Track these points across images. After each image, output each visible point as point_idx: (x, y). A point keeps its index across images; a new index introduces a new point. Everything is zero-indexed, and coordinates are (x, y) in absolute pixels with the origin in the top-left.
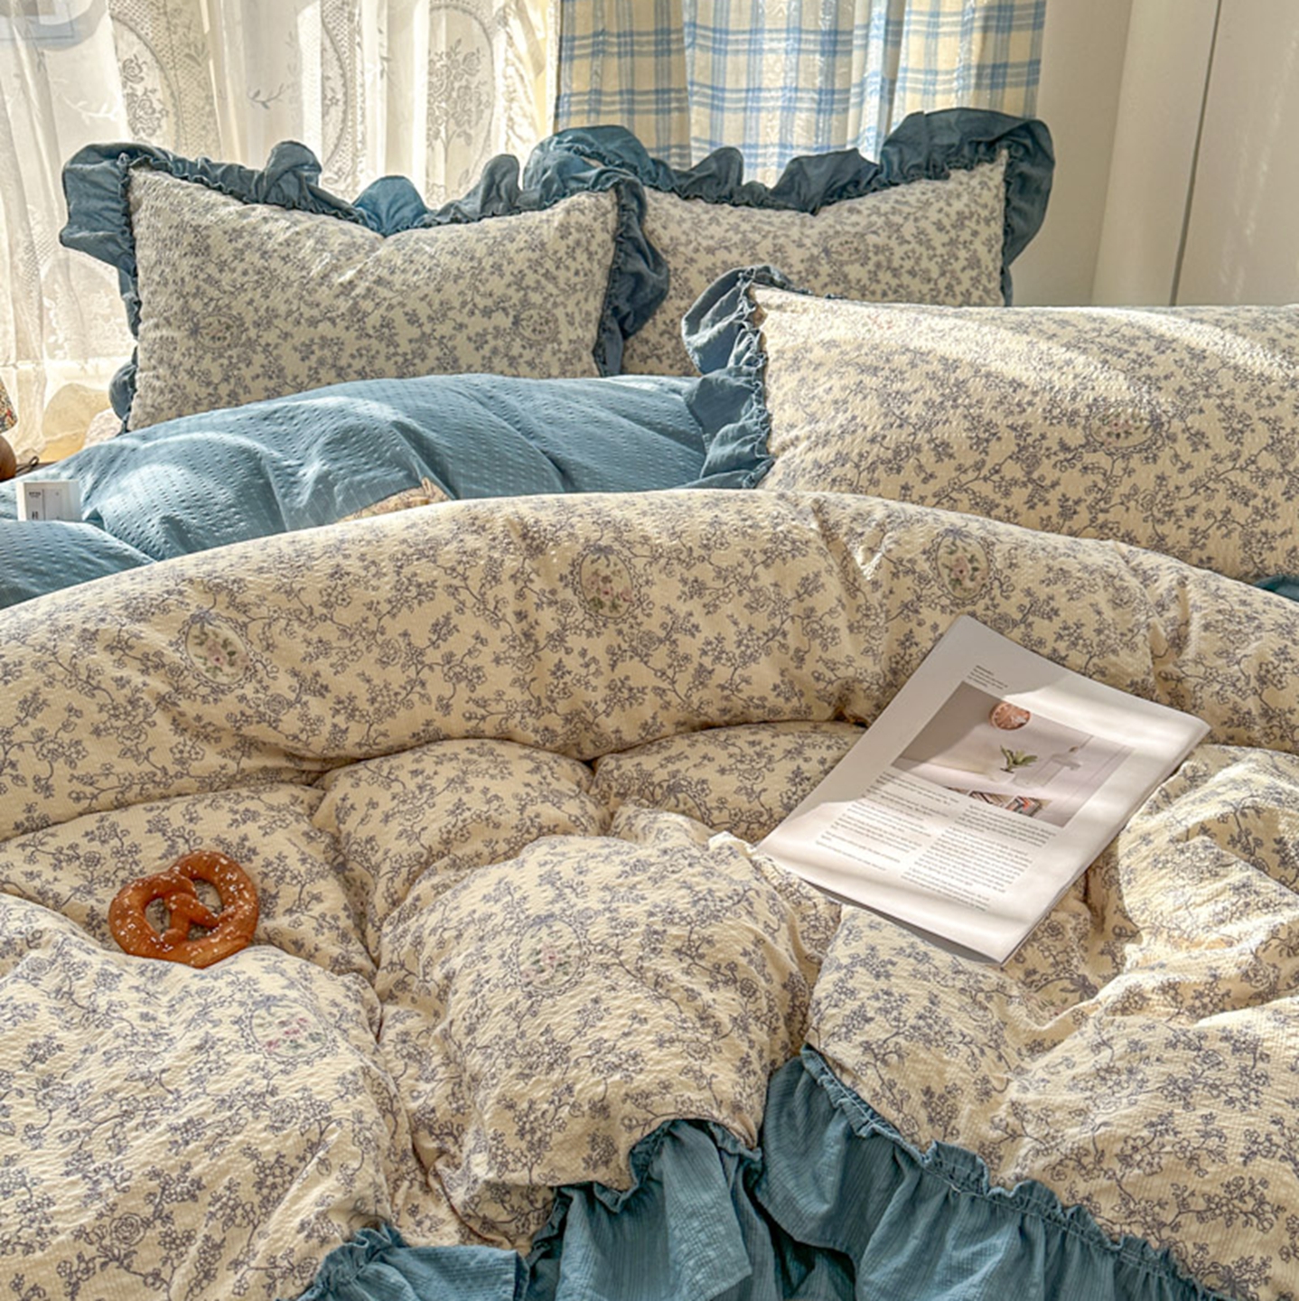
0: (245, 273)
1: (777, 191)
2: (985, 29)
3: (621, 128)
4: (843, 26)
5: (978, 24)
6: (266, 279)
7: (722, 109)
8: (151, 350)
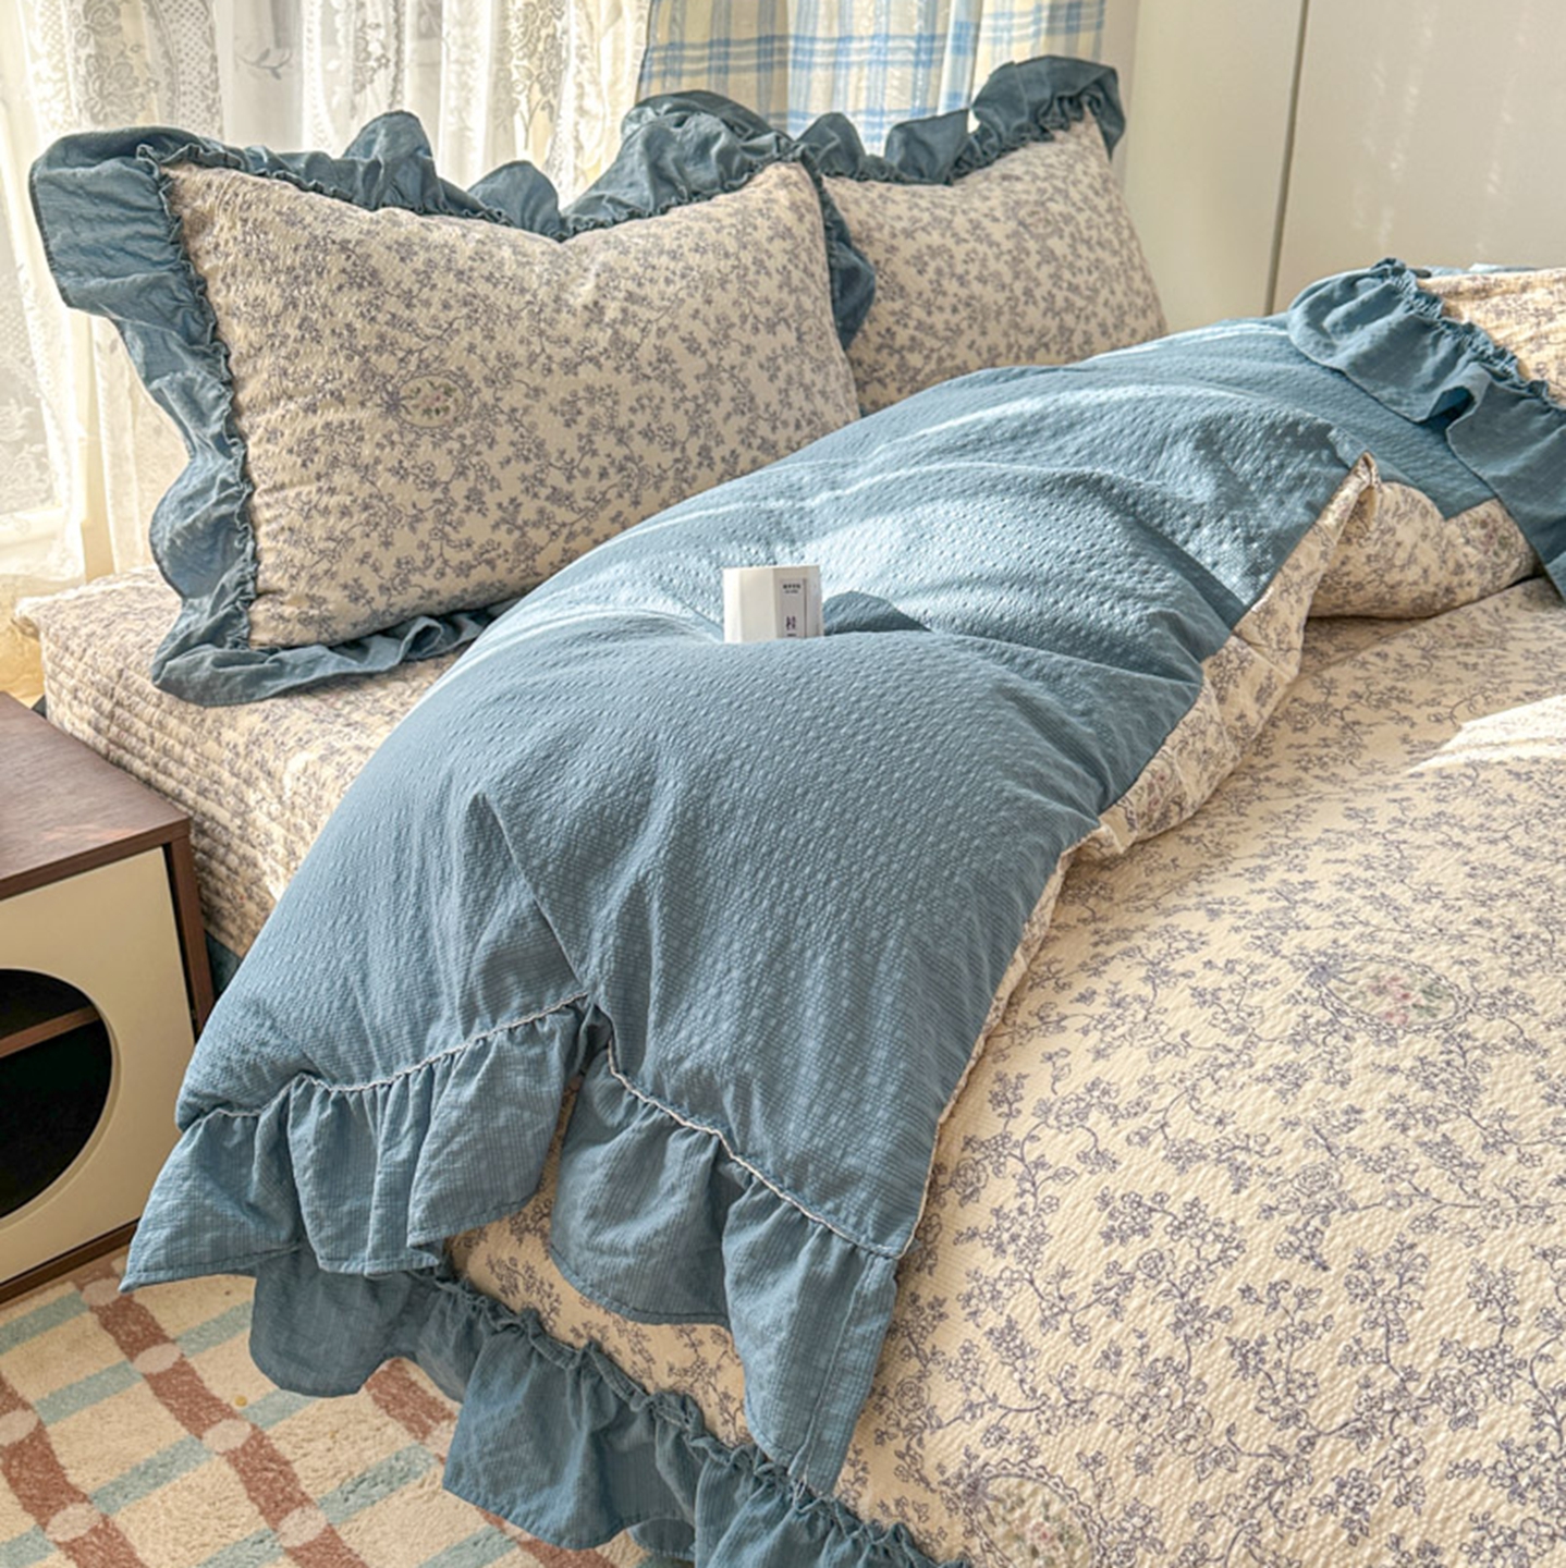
6: (479, 311)
8: (306, 450)
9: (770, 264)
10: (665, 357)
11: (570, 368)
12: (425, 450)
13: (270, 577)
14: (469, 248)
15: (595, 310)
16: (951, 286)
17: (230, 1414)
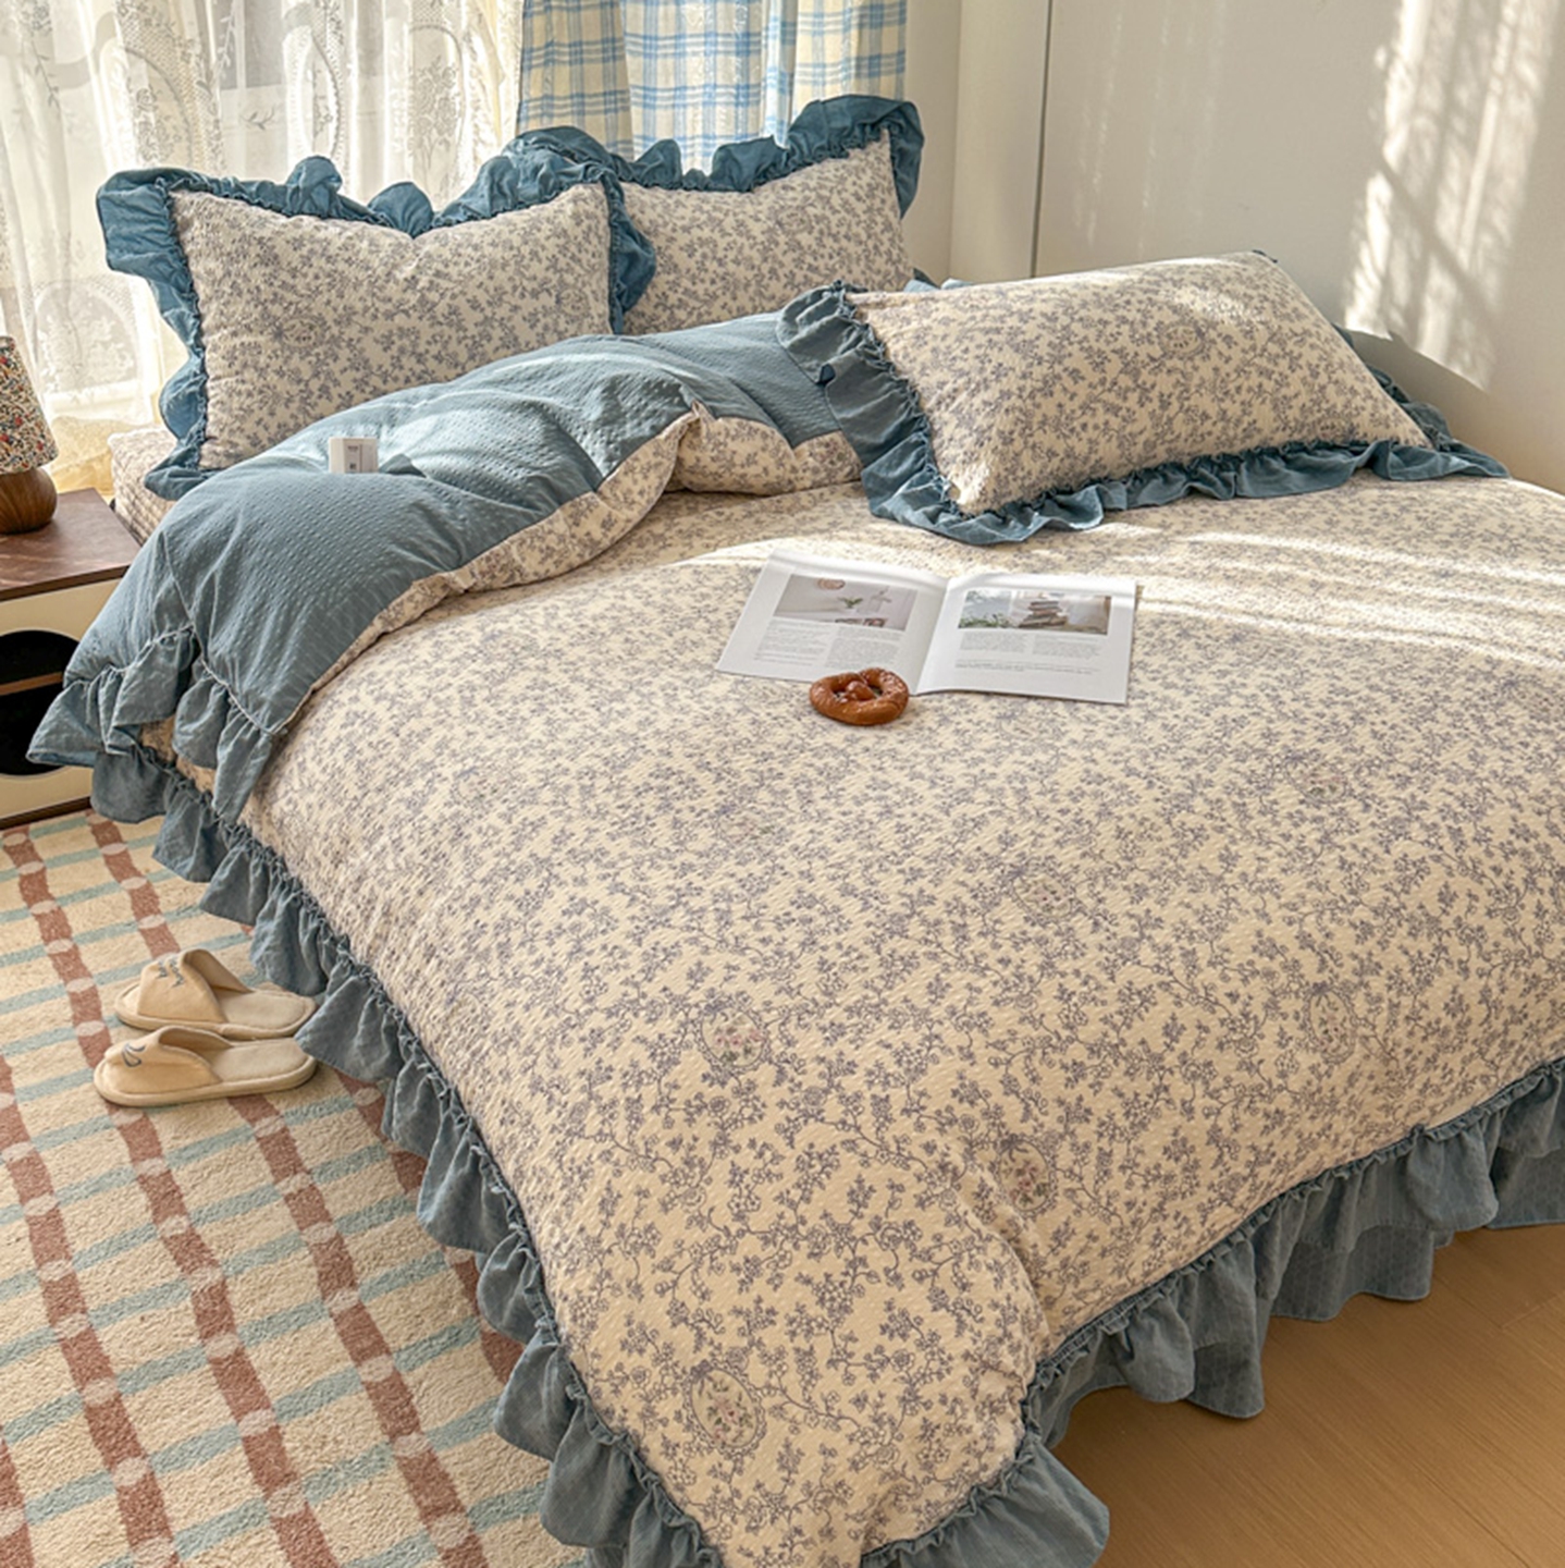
0: (317, 277)
1: (713, 177)
2: (861, 26)
3: (572, 128)
4: (754, 30)
5: (855, 22)
6: (336, 281)
7: (654, 107)
8: (231, 358)
9: (542, 255)
10: (454, 311)
11: (390, 316)
12: (295, 361)
13: (211, 430)
14: (339, 242)
15: (412, 281)
16: (712, 266)
17: (138, 874)
